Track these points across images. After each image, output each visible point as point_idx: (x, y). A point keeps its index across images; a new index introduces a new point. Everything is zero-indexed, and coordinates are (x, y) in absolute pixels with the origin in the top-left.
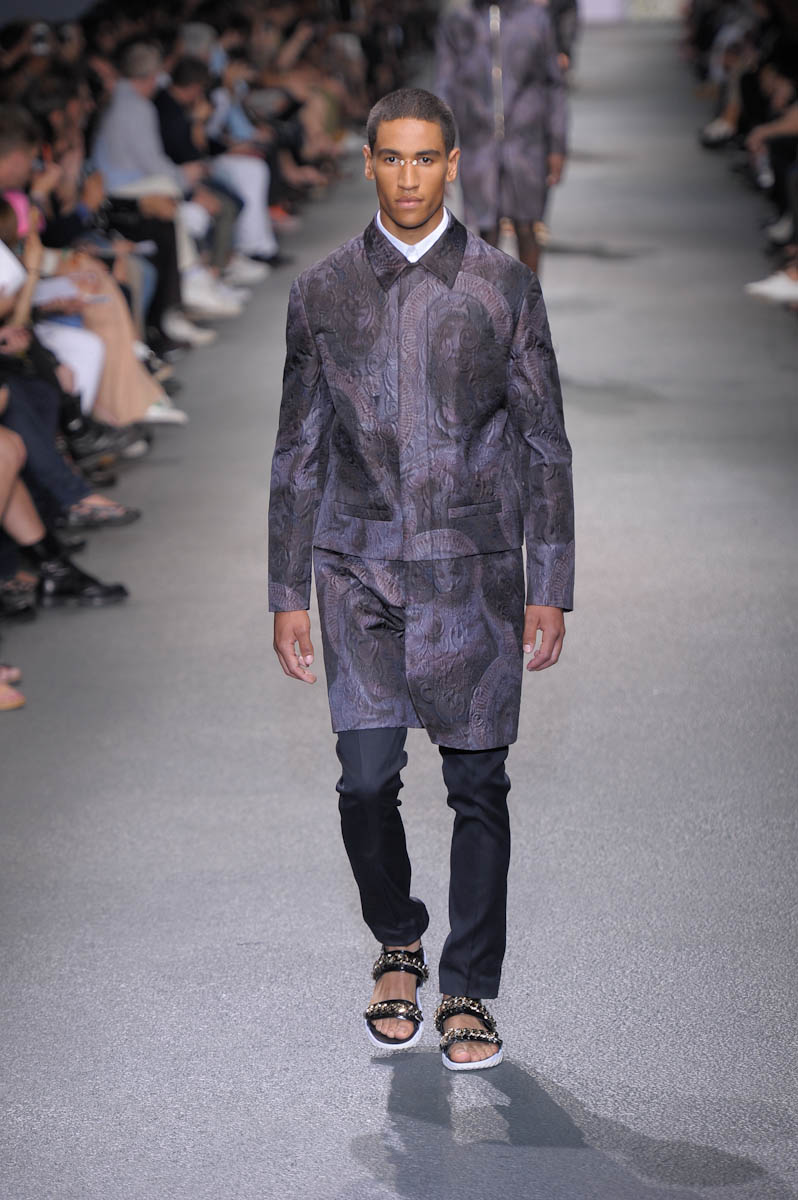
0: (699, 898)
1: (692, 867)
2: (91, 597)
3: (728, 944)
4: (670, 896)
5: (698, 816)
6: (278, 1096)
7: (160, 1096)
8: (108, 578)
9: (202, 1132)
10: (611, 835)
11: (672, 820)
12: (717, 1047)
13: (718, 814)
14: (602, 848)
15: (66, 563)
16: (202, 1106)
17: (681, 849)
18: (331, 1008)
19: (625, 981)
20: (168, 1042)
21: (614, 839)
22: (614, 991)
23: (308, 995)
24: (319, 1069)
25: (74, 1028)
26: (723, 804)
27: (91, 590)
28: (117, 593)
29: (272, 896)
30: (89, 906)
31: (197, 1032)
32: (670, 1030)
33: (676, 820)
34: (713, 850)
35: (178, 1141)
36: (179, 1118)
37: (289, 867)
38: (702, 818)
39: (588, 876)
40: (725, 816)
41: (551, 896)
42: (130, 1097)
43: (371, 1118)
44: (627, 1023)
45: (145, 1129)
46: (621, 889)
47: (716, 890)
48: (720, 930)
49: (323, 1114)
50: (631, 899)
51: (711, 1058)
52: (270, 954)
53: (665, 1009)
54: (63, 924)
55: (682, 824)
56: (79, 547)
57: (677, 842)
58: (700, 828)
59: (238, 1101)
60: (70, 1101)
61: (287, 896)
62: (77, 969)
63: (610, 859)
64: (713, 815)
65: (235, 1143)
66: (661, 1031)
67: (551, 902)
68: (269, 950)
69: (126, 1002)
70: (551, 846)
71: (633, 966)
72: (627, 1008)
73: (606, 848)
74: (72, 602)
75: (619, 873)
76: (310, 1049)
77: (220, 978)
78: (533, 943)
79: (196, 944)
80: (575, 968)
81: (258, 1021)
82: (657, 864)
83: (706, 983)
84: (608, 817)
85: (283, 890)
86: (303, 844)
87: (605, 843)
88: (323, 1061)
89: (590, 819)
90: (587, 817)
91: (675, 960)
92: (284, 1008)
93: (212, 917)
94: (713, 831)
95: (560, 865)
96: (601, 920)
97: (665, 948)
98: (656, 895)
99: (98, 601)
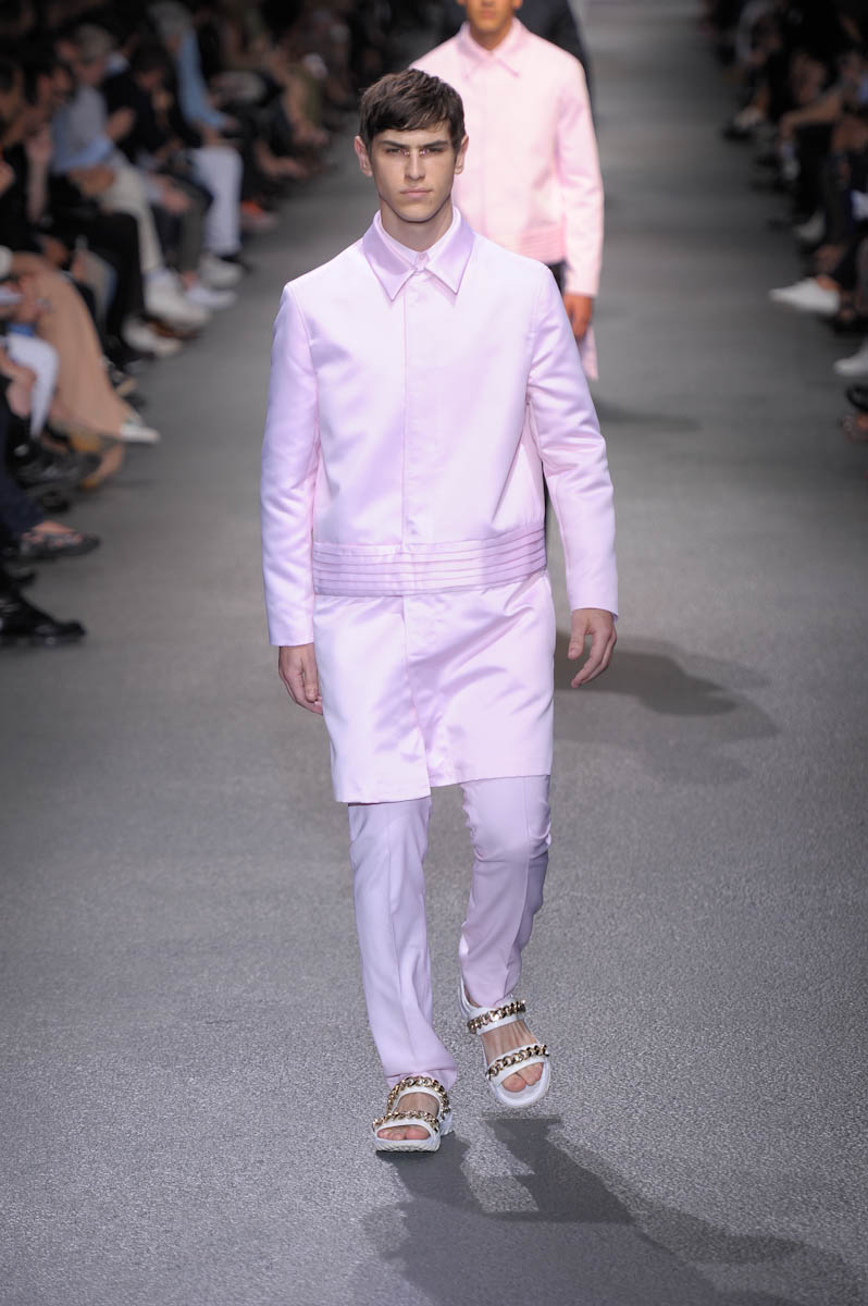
0: (719, 972)
1: (712, 938)
2: (44, 636)
3: (752, 1023)
4: (687, 970)
5: (718, 881)
6: (251, 1191)
7: (121, 1192)
8: (63, 616)
9: (167, 1232)
10: (622, 902)
11: (690, 885)
12: (740, 1138)
13: (740, 879)
14: (613, 916)
15: (17, 598)
16: (167, 1202)
17: (700, 918)
18: (310, 1094)
19: (637, 1064)
20: (130, 1132)
21: (624, 906)
22: (625, 1075)
23: (285, 1080)
24: (297, 1162)
25: (25, 1116)
26: (746, 867)
27: (44, 628)
28: (72, 632)
29: (245, 969)
30: (41, 980)
31: (161, 1120)
32: (687, 1119)
33: (694, 886)
34: (735, 918)
35: (141, 1242)
36: (142, 1215)
37: (264, 936)
38: (724, 883)
39: (596, 948)
40: (747, 881)
41: (555, 970)
42: (87, 1192)
43: (355, 1216)
44: (640, 1111)
45: (104, 1227)
46: (633, 962)
47: (738, 963)
48: (744, 1008)
49: (301, 1211)
50: (644, 974)
51: (733, 1150)
52: (243, 1034)
53: (682, 1095)
54: (12, 1000)
55: (701, 890)
57: (695, 910)
58: (721, 894)
59: (206, 1198)
60: (21, 1197)
61: (262, 969)
62: (27, 1050)
63: (622, 929)
64: (735, 880)
65: (203, 1244)
66: (677, 1119)
67: (555, 976)
68: (241, 1029)
69: (83, 1087)
70: (555, 914)
71: (646, 1048)
72: (640, 1093)
73: (616, 916)
74: (23, 641)
75: (631, 944)
76: (287, 1140)
77: (187, 1060)
78: (536, 1022)
79: (160, 1022)
80: (582, 1049)
81: (230, 1108)
82: (673, 934)
83: (728, 1067)
84: (618, 882)
85: (257, 962)
86: (279, 911)
87: (615, 910)
88: (302, 1153)
89: (598, 884)
90: (595, 882)
91: (693, 1041)
92: (258, 1093)
93: (179, 992)
94: (735, 898)
95: (565, 935)
96: (611, 996)
97: (682, 1028)
98: (672, 968)
99: (51, 640)
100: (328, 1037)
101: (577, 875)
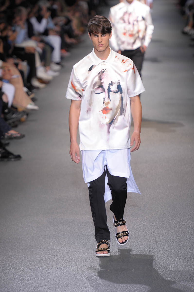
0: (181, 243)
1: (179, 235)
2: (11, 158)
3: (189, 256)
4: (173, 243)
5: (180, 220)
8: (16, 153)
10: (156, 225)
11: (173, 221)
13: (186, 220)
14: (154, 229)
15: (4, 149)
17: (176, 230)
18: (78, 274)
19: (160, 266)
20: (32, 283)
21: (157, 227)
23: (71, 270)
25: (6, 279)
26: (187, 217)
27: (11, 156)
28: (18, 157)
29: (61, 242)
30: (10, 245)
31: (40, 280)
34: (185, 230)
37: (66, 234)
38: (182, 221)
39: (150, 237)
40: (188, 220)
46: (159, 241)
47: (185, 241)
48: (187, 252)
50: (162, 244)
51: (184, 288)
54: (3, 250)
55: (176, 223)
56: (8, 144)
57: (175, 228)
58: (181, 223)
61: (65, 242)
62: (7, 262)
63: (156, 232)
67: (139, 244)
68: (60, 257)
69: (21, 272)
70: (139, 228)
71: (162, 262)
73: (155, 229)
74: (6, 160)
75: (158, 236)
76: (72, 285)
77: (47, 265)
79: (40, 255)
81: (57, 277)
82: (169, 234)
83: (183, 267)
84: (155, 220)
85: (64, 240)
86: (70, 228)
87: (154, 227)
88: (76, 288)
89: (150, 221)
90: (149, 221)
91: (174, 261)
92: (65, 273)
93: (45, 248)
94: (185, 224)
95: (142, 234)
96: (153, 249)
97: (171, 257)
98: (169, 242)
99: (13, 159)
100: (82, 259)
101: (145, 219)
